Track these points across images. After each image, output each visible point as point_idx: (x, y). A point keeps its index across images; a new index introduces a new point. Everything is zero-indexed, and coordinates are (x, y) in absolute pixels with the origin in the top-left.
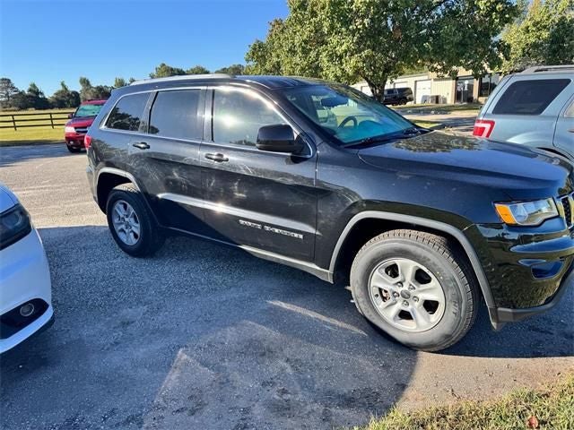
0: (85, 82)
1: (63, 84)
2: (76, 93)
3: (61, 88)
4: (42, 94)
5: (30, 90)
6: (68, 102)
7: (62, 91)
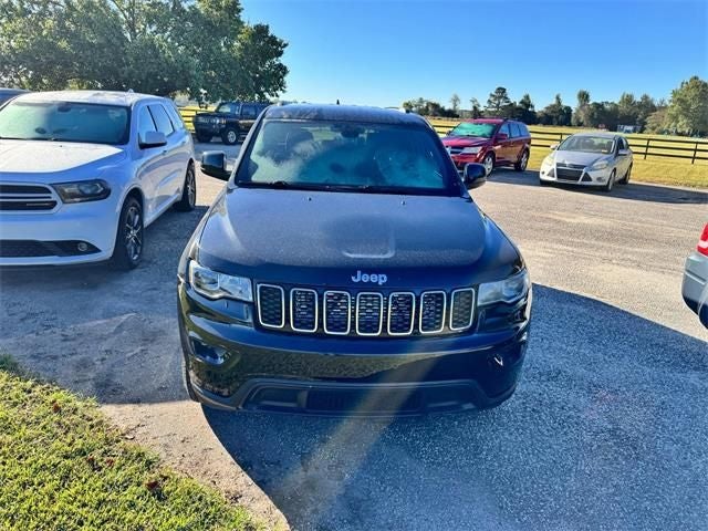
0: (584, 97)
1: (558, 98)
2: (569, 109)
3: (554, 102)
4: (532, 107)
5: (522, 102)
6: (557, 118)
7: (553, 106)
